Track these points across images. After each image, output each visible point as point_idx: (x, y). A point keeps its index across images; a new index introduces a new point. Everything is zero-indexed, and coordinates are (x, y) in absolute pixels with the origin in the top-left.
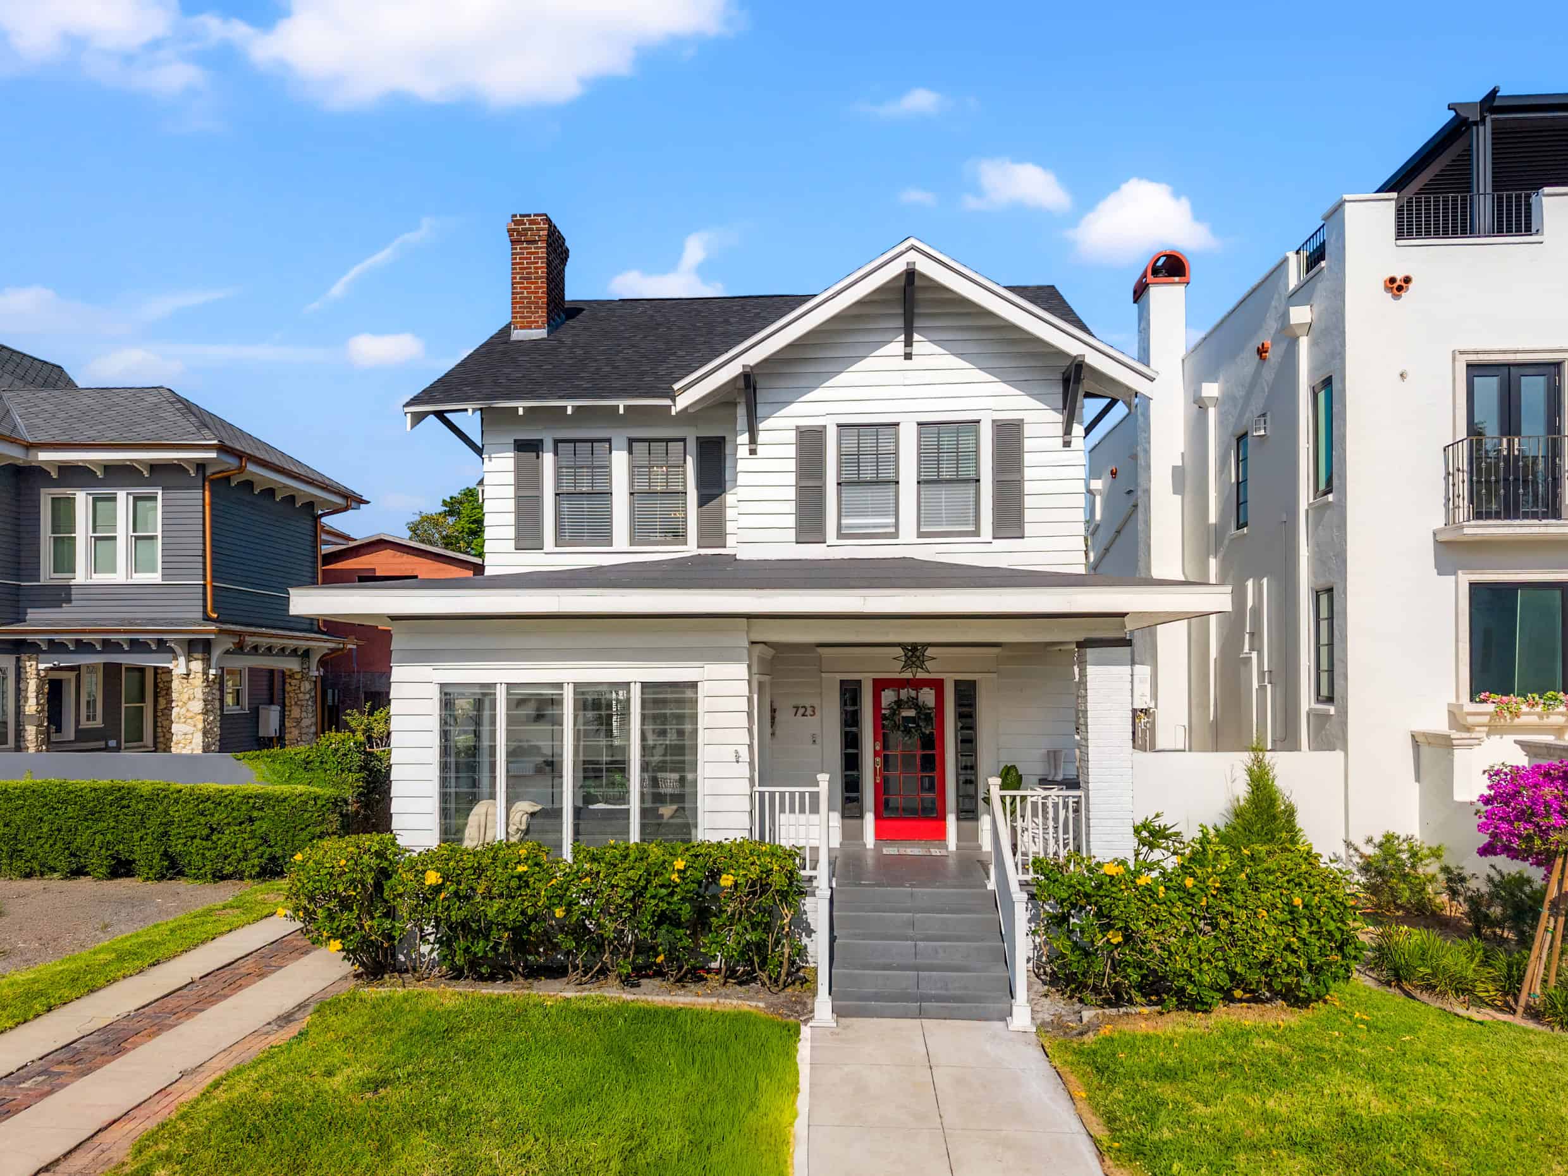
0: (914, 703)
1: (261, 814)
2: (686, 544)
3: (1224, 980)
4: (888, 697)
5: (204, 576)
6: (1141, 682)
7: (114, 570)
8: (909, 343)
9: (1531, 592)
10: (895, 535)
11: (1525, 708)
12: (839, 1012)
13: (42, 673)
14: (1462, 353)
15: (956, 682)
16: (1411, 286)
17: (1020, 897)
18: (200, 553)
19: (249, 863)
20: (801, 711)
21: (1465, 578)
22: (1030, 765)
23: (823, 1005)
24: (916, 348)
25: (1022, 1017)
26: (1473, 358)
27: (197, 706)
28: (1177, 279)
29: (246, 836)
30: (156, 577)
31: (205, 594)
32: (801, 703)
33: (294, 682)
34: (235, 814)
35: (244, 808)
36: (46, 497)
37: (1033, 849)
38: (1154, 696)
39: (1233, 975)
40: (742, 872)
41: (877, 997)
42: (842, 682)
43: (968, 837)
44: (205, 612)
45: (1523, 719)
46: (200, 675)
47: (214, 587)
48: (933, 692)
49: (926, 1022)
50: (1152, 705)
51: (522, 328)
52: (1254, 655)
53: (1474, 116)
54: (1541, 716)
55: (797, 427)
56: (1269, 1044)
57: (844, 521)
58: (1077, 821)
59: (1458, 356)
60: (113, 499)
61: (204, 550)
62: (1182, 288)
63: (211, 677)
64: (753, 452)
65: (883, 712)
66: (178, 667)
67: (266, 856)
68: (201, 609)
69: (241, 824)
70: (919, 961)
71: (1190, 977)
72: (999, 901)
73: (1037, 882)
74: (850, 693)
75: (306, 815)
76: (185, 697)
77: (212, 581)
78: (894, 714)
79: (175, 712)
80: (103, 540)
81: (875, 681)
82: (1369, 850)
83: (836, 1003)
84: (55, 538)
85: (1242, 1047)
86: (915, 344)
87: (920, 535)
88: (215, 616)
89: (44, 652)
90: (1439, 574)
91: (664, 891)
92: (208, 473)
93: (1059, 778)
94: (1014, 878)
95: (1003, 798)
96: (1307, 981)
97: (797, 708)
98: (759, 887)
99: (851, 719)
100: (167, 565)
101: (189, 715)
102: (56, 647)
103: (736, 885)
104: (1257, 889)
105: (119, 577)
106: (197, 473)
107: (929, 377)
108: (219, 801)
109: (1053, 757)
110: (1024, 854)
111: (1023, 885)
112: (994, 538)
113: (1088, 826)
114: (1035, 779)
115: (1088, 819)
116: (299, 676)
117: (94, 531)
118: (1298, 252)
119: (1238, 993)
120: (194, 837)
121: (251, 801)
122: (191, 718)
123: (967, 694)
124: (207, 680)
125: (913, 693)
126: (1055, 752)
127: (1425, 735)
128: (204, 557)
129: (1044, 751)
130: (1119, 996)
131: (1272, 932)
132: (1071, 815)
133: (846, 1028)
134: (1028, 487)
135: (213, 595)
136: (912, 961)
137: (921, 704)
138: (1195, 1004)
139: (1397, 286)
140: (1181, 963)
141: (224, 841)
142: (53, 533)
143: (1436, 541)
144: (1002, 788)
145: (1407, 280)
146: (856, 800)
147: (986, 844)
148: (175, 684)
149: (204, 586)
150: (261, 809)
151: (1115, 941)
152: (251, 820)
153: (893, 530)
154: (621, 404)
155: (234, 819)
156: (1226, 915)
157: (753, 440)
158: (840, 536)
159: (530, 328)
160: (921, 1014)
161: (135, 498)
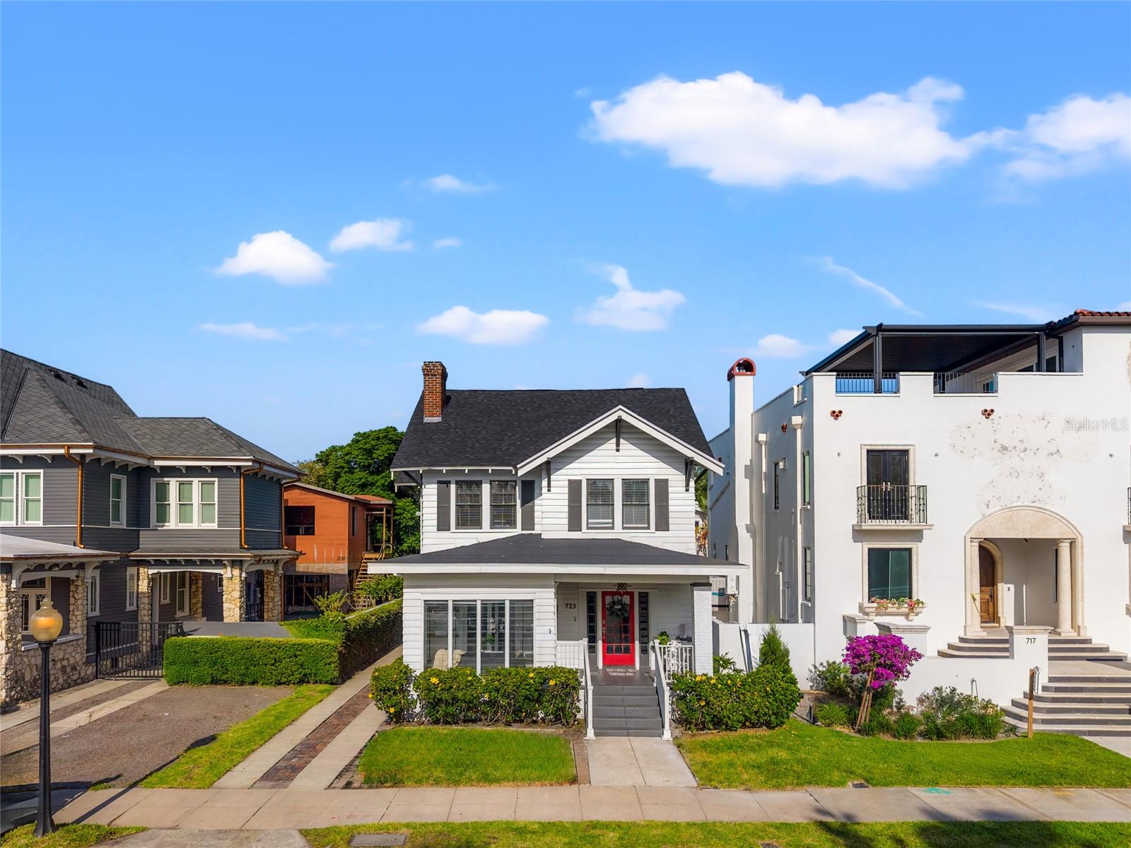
0: (620, 602)
1: (300, 653)
2: (516, 528)
3: (742, 718)
4: (608, 599)
5: (241, 525)
6: (731, 580)
7: (192, 522)
8: (618, 444)
9: (895, 552)
10: (613, 528)
11: (890, 605)
12: (596, 734)
13: (150, 576)
14: (864, 445)
15: (639, 593)
16: (842, 414)
17: (667, 689)
18: (239, 513)
19: (294, 677)
20: (569, 606)
21: (867, 546)
22: (672, 629)
23: (590, 732)
24: (621, 447)
25: (667, 734)
26: (869, 448)
27: (237, 594)
28: (749, 373)
29: (292, 664)
30: (214, 526)
31: (241, 535)
32: (568, 603)
33: (270, 577)
34: (288, 653)
35: (292, 650)
36: (153, 482)
37: (672, 669)
38: (738, 588)
39: (745, 716)
40: (558, 679)
41: (610, 729)
42: (587, 592)
43: (645, 662)
44: (241, 544)
45: (889, 610)
46: (238, 578)
47: (245, 530)
48: (629, 597)
49: (630, 737)
50: (737, 593)
51: (429, 416)
52: (781, 573)
53: (874, 333)
54: (898, 608)
55: (569, 480)
56: (756, 740)
57: (589, 521)
58: (690, 657)
59: (863, 447)
60: (191, 483)
61: (241, 512)
62: (752, 377)
63: (243, 579)
64: (549, 490)
65: (607, 606)
66: (226, 573)
67: (302, 673)
68: (239, 543)
69: (290, 658)
70: (627, 715)
71: (729, 718)
72: (658, 692)
73: (674, 684)
74: (591, 598)
75: (323, 654)
76: (230, 589)
77: (245, 527)
78: (611, 607)
79: (224, 597)
80: (184, 506)
81: (603, 592)
82: (821, 668)
83: (596, 731)
84: (157, 504)
85: (745, 741)
86: (621, 445)
87: (624, 528)
88: (246, 546)
89: (153, 565)
90: (854, 542)
91: (527, 687)
92: (242, 471)
93: (685, 637)
94: (664, 682)
95: (660, 648)
96: (773, 718)
97: (567, 605)
98: (565, 685)
99: (591, 610)
100: (220, 520)
101: (232, 599)
102: (159, 563)
103: (556, 684)
104: (754, 685)
105: (195, 524)
106: (237, 471)
107: (626, 459)
108: (279, 646)
109: (683, 627)
110: (669, 671)
111: (668, 684)
112: (656, 530)
113: (695, 660)
114: (675, 637)
115: (694, 657)
116: (273, 574)
117: (179, 501)
118: (798, 386)
119: (747, 724)
120: (266, 665)
121: (296, 647)
122: (234, 600)
123: (644, 598)
124: (241, 580)
125: (620, 598)
126: (683, 625)
127: (848, 617)
128: (241, 515)
129: (679, 625)
130: (704, 727)
131: (759, 700)
132: (688, 655)
133: (599, 740)
134: (671, 508)
135: (245, 535)
136: (623, 715)
137: (623, 603)
138: (729, 728)
139: (836, 415)
140: (726, 713)
141: (282, 666)
142: (157, 501)
143: (853, 530)
144: (660, 644)
145: (840, 412)
146: (594, 647)
147: (653, 667)
148: (225, 583)
149: (241, 531)
150: (301, 650)
151: (702, 704)
152: (296, 656)
153: (611, 525)
154: (490, 469)
155: (287, 655)
156: (743, 694)
157: (549, 486)
158: (588, 528)
159: (433, 417)
160: (628, 735)
161: (202, 484)
